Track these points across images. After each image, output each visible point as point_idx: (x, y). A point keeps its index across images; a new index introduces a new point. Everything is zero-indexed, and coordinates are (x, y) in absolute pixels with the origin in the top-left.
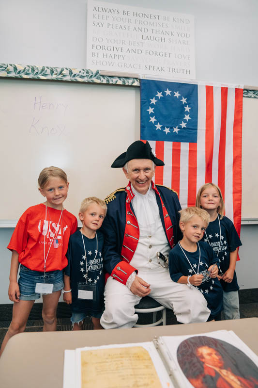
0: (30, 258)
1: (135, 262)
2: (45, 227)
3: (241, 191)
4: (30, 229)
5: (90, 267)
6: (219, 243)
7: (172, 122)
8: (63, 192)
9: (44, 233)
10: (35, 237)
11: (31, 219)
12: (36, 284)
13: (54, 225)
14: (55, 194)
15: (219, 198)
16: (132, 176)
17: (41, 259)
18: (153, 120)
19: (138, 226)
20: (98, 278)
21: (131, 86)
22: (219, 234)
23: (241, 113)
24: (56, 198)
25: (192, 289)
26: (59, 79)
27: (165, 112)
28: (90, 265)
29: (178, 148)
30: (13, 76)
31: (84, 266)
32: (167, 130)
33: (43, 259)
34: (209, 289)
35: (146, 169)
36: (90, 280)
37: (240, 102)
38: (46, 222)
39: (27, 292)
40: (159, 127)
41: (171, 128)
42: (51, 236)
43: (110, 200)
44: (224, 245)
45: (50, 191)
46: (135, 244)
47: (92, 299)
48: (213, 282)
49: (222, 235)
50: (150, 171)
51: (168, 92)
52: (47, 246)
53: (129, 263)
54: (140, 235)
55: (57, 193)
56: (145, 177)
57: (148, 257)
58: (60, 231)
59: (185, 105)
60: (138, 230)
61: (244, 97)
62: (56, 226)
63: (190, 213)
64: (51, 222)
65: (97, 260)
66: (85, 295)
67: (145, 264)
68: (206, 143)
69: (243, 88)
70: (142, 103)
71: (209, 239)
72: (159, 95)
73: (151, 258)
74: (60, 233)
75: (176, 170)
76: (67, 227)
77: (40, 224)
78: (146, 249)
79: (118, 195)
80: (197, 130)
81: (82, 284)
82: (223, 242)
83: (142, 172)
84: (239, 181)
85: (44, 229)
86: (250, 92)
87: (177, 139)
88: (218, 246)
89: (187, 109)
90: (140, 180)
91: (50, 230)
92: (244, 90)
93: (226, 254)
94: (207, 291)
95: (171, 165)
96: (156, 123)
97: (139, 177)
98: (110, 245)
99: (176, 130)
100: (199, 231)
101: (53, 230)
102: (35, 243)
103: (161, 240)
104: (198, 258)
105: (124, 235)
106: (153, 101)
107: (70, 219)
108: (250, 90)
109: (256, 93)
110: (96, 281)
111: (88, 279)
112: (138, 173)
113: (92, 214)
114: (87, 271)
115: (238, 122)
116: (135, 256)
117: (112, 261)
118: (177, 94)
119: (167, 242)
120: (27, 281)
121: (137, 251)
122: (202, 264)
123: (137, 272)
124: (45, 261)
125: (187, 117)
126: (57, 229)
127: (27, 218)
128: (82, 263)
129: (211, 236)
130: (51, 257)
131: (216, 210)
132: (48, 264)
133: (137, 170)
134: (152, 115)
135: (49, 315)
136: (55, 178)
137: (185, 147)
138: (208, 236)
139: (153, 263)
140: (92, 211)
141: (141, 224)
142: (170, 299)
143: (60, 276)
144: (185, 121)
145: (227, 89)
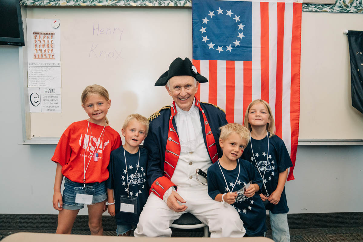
0: (71, 170)
1: (176, 178)
2: (86, 141)
3: (299, 110)
4: (72, 142)
5: (131, 181)
6: (266, 162)
7: (225, 40)
8: (102, 107)
9: (85, 147)
10: (76, 150)
11: (74, 133)
12: (76, 194)
13: (94, 139)
14: (94, 109)
15: (268, 114)
16: (174, 93)
17: (81, 171)
18: (205, 39)
19: (179, 142)
20: (140, 192)
21: (183, 8)
22: (266, 153)
23: (300, 29)
24: (95, 113)
25: (227, 207)
26: (114, 5)
27: (217, 31)
28: (131, 179)
29: (232, 67)
30: (72, 5)
31: (125, 180)
32: (220, 49)
33: (83, 171)
34: (247, 209)
35: (187, 86)
36: (131, 194)
37: (299, 17)
38: (87, 137)
39: (69, 202)
40: (211, 46)
41: (224, 47)
42: (91, 149)
43: (155, 117)
44: (272, 165)
45: (90, 107)
46: (175, 160)
47: (133, 212)
48: (252, 202)
49: (269, 154)
50: (191, 88)
51: (220, 11)
52: (87, 159)
53: (170, 179)
54: (181, 152)
55: (96, 109)
56: (186, 93)
57: (189, 174)
58: (101, 145)
59: (239, 23)
60: (179, 146)
61: (304, 11)
62: (97, 141)
63: (229, 130)
64: (91, 137)
65: (139, 174)
66: (127, 208)
67: (186, 180)
68: (262, 61)
69: (302, 2)
70: (194, 23)
71: (256, 157)
72: (211, 14)
73: (192, 174)
74: (101, 147)
75: (230, 88)
76: (108, 142)
77: (81, 138)
78: (186, 165)
79: (163, 112)
80: (251, 47)
81: (124, 198)
82: (271, 162)
83: (183, 88)
84: (297, 100)
85: (84, 143)
86: (311, 6)
87: (230, 57)
88: (265, 166)
89: (241, 27)
90: (182, 97)
91: (90, 144)
92: (304, 4)
93: (273, 174)
94: (245, 211)
95: (225, 84)
96: (208, 42)
97: (180, 94)
98: (153, 161)
99: (229, 48)
100: (237, 148)
101: (94, 144)
102: (75, 156)
103: (203, 157)
104: (236, 176)
105: (165, 151)
106: (205, 21)
107: (112, 135)
108: (311, 4)
109: (318, 7)
110: (137, 195)
111: (129, 193)
112: (179, 90)
113: (132, 130)
114: (128, 185)
115: (296, 38)
116: (176, 172)
117: (152, 176)
118: (229, 13)
119: (209, 159)
120: (69, 192)
121: (177, 167)
122: (239, 182)
123: (176, 187)
124: (85, 173)
125: (241, 35)
126: (98, 143)
127: (70, 132)
128: (123, 177)
129: (257, 155)
130: (91, 170)
131: (265, 127)
132: (88, 176)
133: (178, 87)
134: (204, 34)
135: (94, 225)
136: (94, 94)
137: (239, 65)
138: (255, 155)
139: (193, 180)
140: (131, 127)
141: (182, 140)
142: (207, 217)
143: (101, 188)
144: (239, 39)
145: (284, 4)
